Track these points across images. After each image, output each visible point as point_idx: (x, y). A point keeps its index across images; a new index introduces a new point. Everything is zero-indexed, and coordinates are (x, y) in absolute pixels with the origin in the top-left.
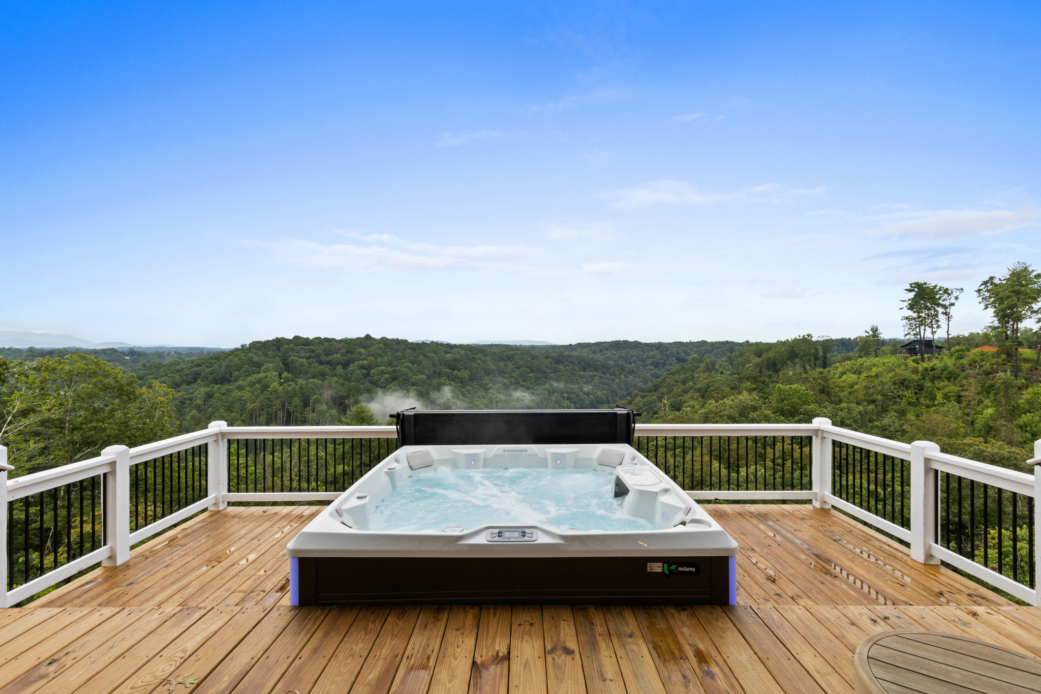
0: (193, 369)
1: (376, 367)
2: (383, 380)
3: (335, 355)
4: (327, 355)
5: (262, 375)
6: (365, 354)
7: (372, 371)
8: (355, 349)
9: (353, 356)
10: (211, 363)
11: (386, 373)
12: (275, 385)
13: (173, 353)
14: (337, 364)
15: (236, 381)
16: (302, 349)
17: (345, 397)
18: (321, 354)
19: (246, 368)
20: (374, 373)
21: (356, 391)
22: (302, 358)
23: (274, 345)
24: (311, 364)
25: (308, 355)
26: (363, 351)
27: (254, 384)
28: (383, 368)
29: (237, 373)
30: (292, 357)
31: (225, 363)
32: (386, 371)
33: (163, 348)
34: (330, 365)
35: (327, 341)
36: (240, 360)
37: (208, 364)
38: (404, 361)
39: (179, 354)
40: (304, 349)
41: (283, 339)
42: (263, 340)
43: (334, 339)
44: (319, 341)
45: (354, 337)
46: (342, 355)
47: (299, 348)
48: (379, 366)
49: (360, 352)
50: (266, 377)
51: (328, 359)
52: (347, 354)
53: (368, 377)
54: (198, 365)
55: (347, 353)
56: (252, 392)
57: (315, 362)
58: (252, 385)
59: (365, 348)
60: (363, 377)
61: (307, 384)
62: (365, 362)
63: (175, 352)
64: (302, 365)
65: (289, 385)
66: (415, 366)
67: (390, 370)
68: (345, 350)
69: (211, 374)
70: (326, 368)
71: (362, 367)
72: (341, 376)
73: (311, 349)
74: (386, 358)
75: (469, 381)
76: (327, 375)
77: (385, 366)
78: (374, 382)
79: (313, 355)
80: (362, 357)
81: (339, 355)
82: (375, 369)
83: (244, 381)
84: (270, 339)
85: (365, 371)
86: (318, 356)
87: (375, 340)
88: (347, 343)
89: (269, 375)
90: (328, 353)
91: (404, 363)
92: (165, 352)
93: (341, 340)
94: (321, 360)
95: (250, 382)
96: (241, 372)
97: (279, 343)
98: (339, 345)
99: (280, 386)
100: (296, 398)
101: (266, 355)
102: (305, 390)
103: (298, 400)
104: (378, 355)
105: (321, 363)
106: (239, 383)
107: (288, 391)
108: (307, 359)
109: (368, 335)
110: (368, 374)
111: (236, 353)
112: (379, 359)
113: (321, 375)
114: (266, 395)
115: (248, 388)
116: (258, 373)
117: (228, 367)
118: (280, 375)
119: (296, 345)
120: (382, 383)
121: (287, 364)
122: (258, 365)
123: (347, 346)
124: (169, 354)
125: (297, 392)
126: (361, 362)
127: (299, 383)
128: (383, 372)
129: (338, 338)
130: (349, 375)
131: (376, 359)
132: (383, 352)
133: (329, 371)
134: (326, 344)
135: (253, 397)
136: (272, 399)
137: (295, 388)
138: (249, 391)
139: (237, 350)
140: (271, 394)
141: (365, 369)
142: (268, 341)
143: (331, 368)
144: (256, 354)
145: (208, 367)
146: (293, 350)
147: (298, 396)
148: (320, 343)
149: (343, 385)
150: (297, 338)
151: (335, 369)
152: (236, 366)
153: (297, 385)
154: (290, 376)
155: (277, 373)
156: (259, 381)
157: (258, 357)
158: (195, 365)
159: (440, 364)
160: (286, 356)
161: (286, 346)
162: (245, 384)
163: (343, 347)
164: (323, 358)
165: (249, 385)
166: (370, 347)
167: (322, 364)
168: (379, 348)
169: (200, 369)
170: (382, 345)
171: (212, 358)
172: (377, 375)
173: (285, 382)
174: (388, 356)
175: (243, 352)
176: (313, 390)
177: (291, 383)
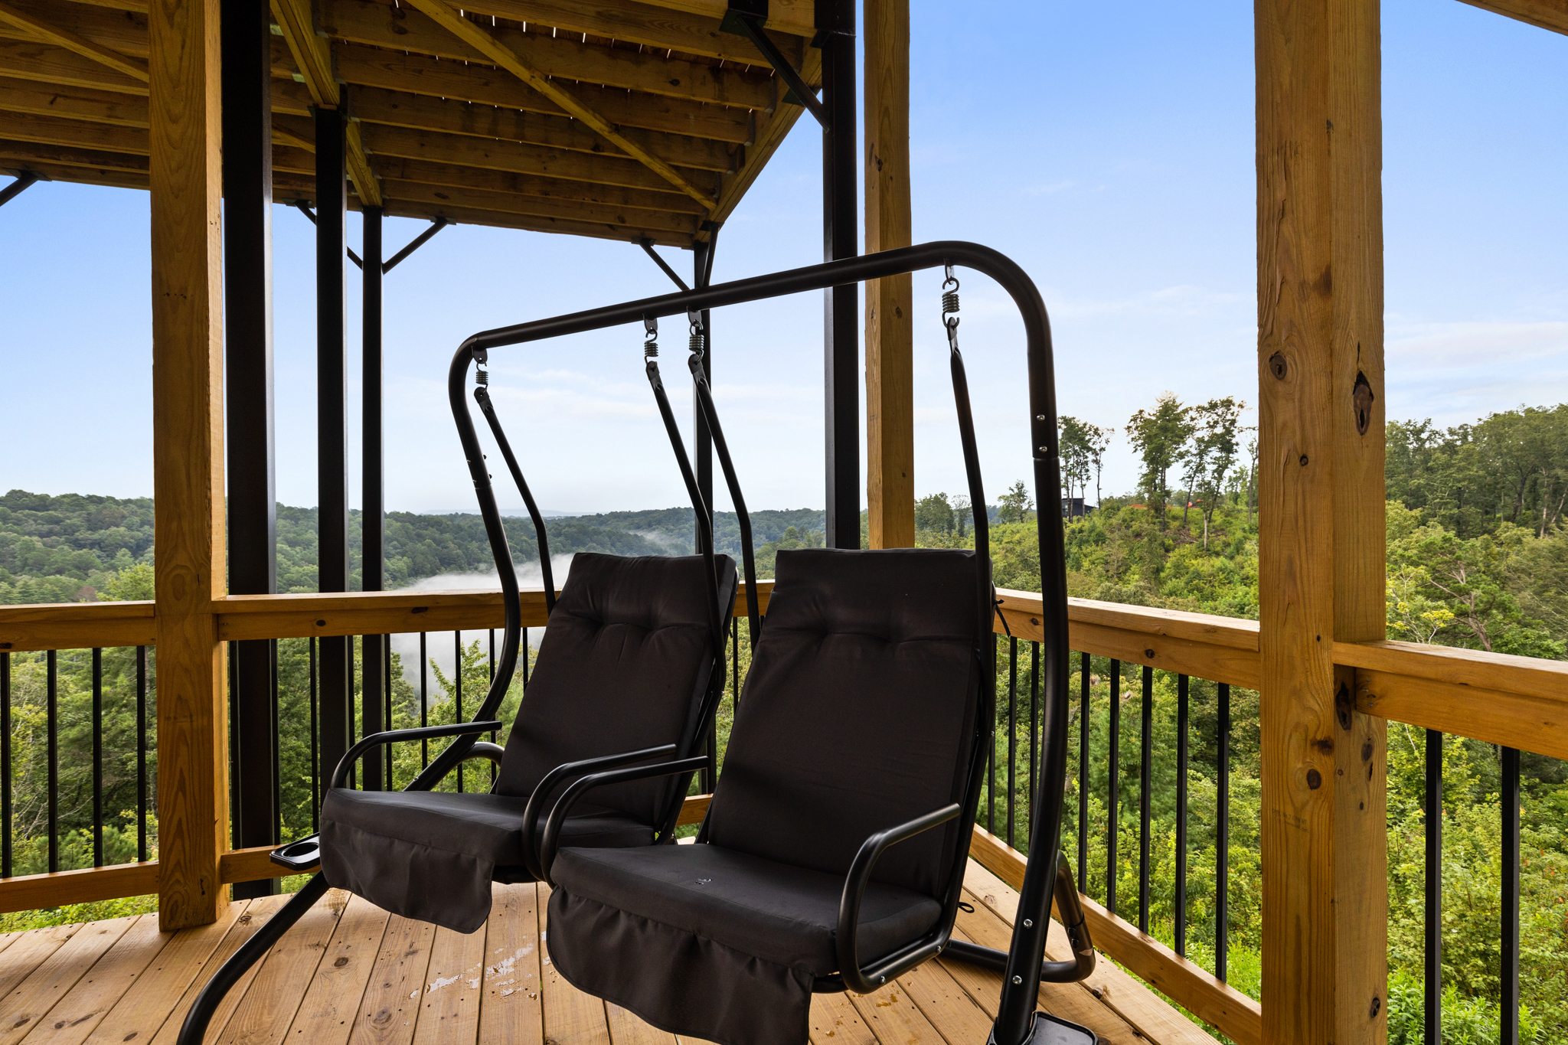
3: (113, 529)
4: (93, 528)
14: (119, 546)
18: (78, 526)
22: (30, 534)
25: (46, 528)
34: (101, 548)
40: (36, 515)
44: (74, 502)
46: (130, 528)
47: (19, 514)
51: (96, 536)
52: (141, 526)
57: (63, 544)
61: (40, 585)
66: (298, 549)
68: (136, 519)
73: (51, 517)
75: (409, 576)
76: (93, 567)
79: (57, 528)
81: (122, 529)
94: (77, 539)
105: (78, 545)
108: (41, 535)
113: (78, 568)
133: (98, 561)
134: (92, 508)
164: (83, 534)
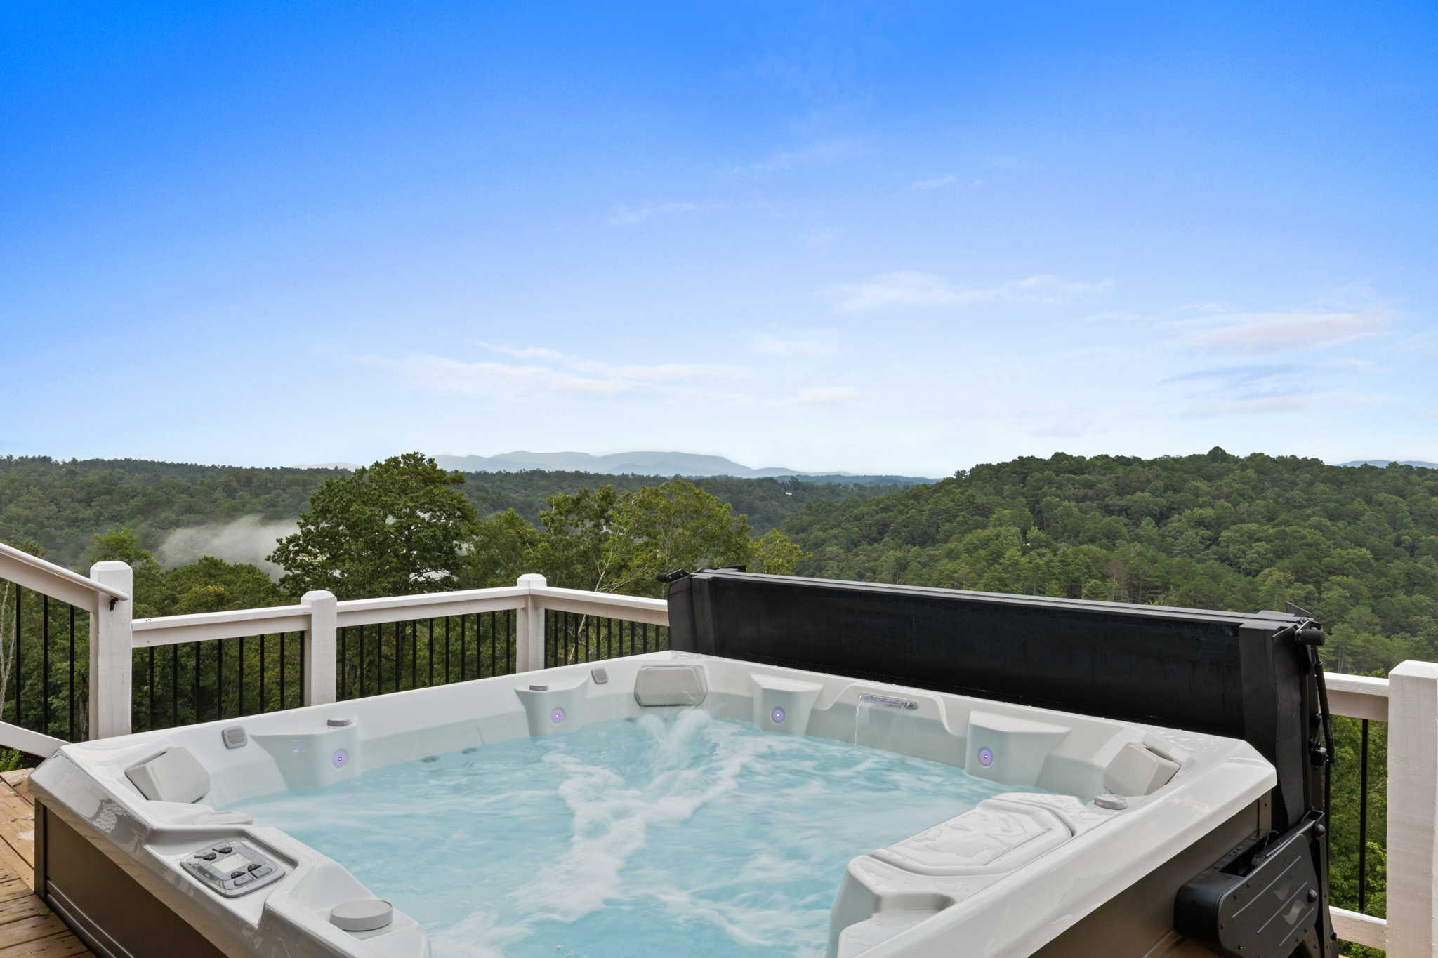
0: (879, 516)
1: (1234, 523)
2: (1251, 555)
5: (990, 531)
6: (1208, 493)
7: (1225, 534)
8: (1185, 481)
9: (1178, 497)
10: (907, 507)
11: (1259, 540)
12: (1012, 553)
13: (851, 486)
15: (945, 542)
16: (1068, 480)
17: (1157, 588)
19: (964, 516)
20: (1229, 537)
21: (1185, 578)
23: (1016, 472)
24: (1086, 513)
26: (1202, 485)
27: (976, 548)
28: (1254, 526)
29: (947, 526)
30: (1048, 498)
31: (929, 507)
32: (1259, 535)
33: (837, 477)
35: (1121, 464)
36: (953, 501)
37: (902, 507)
38: (1308, 511)
39: (861, 487)
41: (1032, 459)
42: (994, 463)
43: (1137, 460)
45: (1185, 454)
48: (1243, 522)
49: (1197, 488)
50: (998, 536)
53: (1214, 547)
54: (886, 509)
55: (1166, 489)
56: (972, 565)
58: (970, 550)
59: (1209, 479)
60: (1202, 547)
62: (1208, 512)
63: (856, 485)
64: (1069, 515)
65: (1041, 555)
67: (1271, 531)
69: (906, 526)
70: (1118, 522)
71: (1201, 523)
72: (1150, 541)
74: (1261, 503)
77: (1257, 522)
78: (1228, 558)
80: (1201, 500)
82: (1233, 527)
83: (960, 541)
84: (1009, 460)
85: (1207, 533)
86: (1100, 496)
87: (1236, 460)
88: (1165, 469)
89: (1004, 533)
90: (1122, 490)
91: (1309, 516)
92: (840, 485)
93: (1154, 462)
95: (968, 544)
96: (955, 524)
97: (1024, 466)
98: (1147, 473)
99: (1023, 554)
100: (1054, 582)
101: (999, 492)
102: (1072, 568)
103: (1057, 587)
104: (1240, 495)
106: (951, 545)
107: (1038, 567)
109: (1217, 449)
110: (1215, 541)
111: (947, 487)
112: (1244, 506)
114: (996, 571)
115: (964, 556)
116: (985, 527)
117: (934, 513)
118: (1024, 533)
119: (1057, 473)
120: (1250, 563)
121: (1040, 512)
122: (985, 512)
123: (1166, 474)
124: (846, 487)
125: (1055, 571)
126: (1197, 511)
127: (1060, 552)
128: (1252, 538)
129: (1147, 456)
130: (1170, 540)
131: (1236, 505)
132: (1254, 488)
135: (973, 575)
136: (1007, 581)
137: (1052, 561)
138: (967, 563)
139: (948, 481)
140: (1006, 571)
141: (1208, 527)
142: (1004, 465)
143: (1130, 522)
144: (982, 489)
145: (901, 513)
146: (1050, 482)
147: (1058, 579)
148: (1107, 469)
149: (1153, 561)
150: (1059, 457)
151: (1137, 525)
152: (946, 512)
153: (1055, 555)
154: (1043, 535)
155: (1018, 529)
156: (985, 543)
157: (986, 495)
158: (881, 509)
159: (1416, 522)
160: (1037, 495)
161: (1037, 475)
162: (961, 547)
163: (1157, 477)
165: (968, 551)
166: (1220, 476)
167: (1111, 513)
168: (1243, 481)
169: (889, 517)
170: (1250, 473)
171: (907, 496)
172: (1236, 542)
173: (1032, 548)
174: (1265, 498)
175: (960, 486)
176: (1088, 567)
177: (1044, 550)
